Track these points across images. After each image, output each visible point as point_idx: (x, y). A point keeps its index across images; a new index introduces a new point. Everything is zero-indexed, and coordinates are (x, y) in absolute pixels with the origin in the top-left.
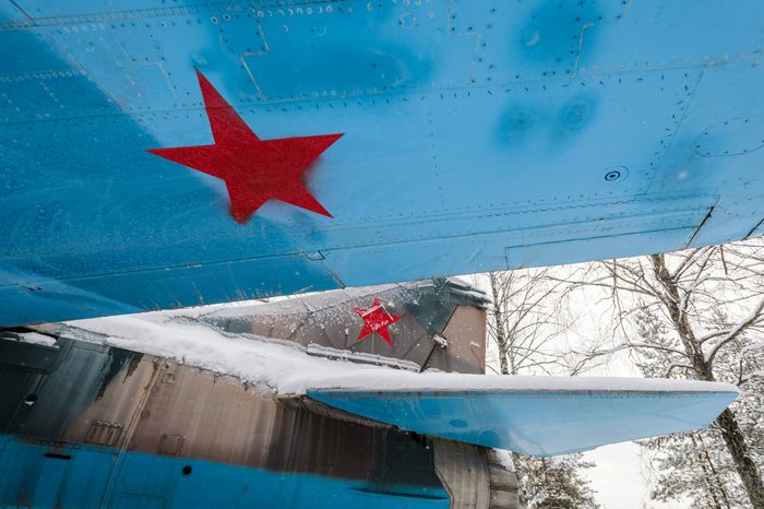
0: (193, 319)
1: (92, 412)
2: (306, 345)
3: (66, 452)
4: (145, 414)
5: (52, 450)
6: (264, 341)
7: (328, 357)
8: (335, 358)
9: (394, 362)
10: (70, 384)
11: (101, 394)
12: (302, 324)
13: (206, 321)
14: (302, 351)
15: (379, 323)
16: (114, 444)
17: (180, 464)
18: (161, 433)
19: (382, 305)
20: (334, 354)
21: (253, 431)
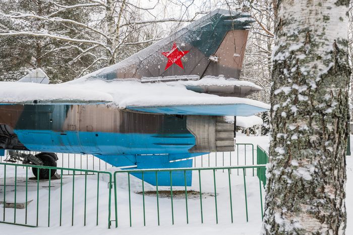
0: (95, 77)
1: (66, 122)
2: (140, 79)
3: (65, 133)
4: (80, 120)
5: (61, 133)
6: (122, 81)
7: (151, 82)
8: (154, 82)
9: (185, 77)
10: (58, 115)
11: (67, 117)
12: (138, 69)
13: (99, 77)
14: (139, 82)
15: (176, 58)
16: (75, 130)
17: (94, 134)
18: (86, 125)
19: (178, 47)
20: (154, 80)
21: (113, 121)
